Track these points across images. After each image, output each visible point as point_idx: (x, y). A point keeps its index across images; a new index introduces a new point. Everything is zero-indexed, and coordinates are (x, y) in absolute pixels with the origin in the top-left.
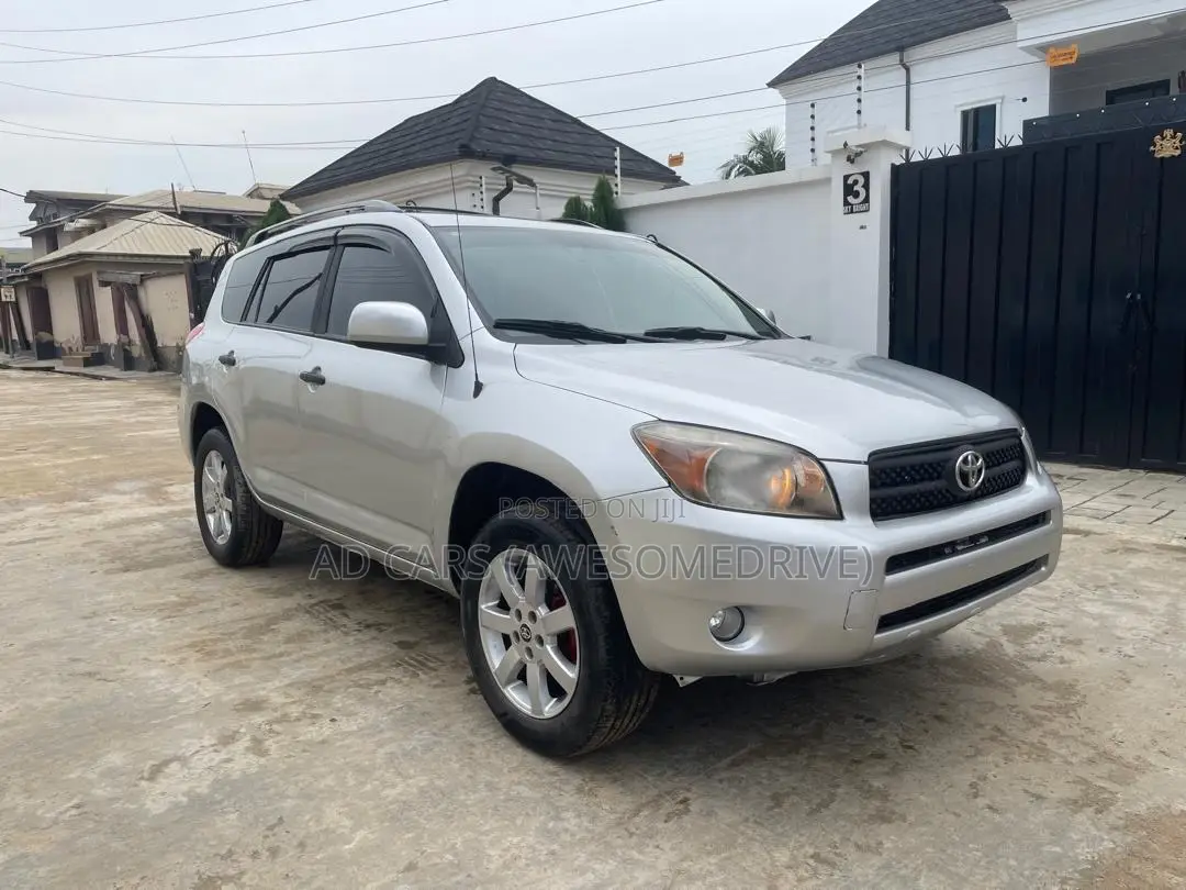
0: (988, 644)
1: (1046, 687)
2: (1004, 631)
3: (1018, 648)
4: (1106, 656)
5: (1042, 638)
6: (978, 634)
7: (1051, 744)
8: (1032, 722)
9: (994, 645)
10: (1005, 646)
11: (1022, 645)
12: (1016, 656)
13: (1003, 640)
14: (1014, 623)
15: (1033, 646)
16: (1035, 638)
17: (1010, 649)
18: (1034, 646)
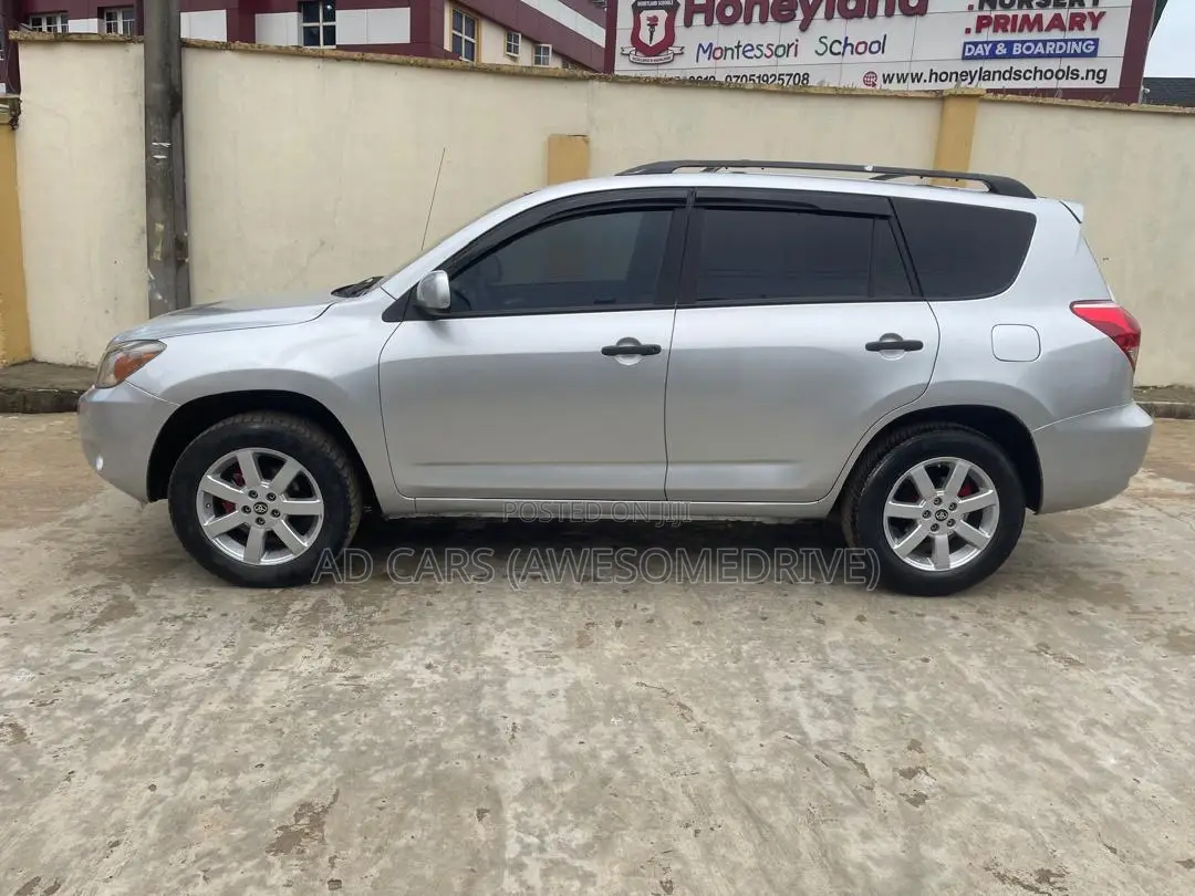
0: (147, 589)
1: (93, 567)
2: (135, 609)
3: (117, 593)
4: (30, 610)
5: (93, 612)
6: (159, 597)
7: (95, 537)
8: (109, 544)
9: (142, 590)
10: (130, 590)
11: (115, 597)
12: (120, 584)
13: (133, 597)
14: (124, 620)
15: (103, 600)
16: (99, 609)
17: (126, 590)
18: (103, 598)
